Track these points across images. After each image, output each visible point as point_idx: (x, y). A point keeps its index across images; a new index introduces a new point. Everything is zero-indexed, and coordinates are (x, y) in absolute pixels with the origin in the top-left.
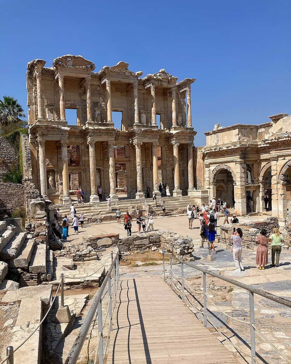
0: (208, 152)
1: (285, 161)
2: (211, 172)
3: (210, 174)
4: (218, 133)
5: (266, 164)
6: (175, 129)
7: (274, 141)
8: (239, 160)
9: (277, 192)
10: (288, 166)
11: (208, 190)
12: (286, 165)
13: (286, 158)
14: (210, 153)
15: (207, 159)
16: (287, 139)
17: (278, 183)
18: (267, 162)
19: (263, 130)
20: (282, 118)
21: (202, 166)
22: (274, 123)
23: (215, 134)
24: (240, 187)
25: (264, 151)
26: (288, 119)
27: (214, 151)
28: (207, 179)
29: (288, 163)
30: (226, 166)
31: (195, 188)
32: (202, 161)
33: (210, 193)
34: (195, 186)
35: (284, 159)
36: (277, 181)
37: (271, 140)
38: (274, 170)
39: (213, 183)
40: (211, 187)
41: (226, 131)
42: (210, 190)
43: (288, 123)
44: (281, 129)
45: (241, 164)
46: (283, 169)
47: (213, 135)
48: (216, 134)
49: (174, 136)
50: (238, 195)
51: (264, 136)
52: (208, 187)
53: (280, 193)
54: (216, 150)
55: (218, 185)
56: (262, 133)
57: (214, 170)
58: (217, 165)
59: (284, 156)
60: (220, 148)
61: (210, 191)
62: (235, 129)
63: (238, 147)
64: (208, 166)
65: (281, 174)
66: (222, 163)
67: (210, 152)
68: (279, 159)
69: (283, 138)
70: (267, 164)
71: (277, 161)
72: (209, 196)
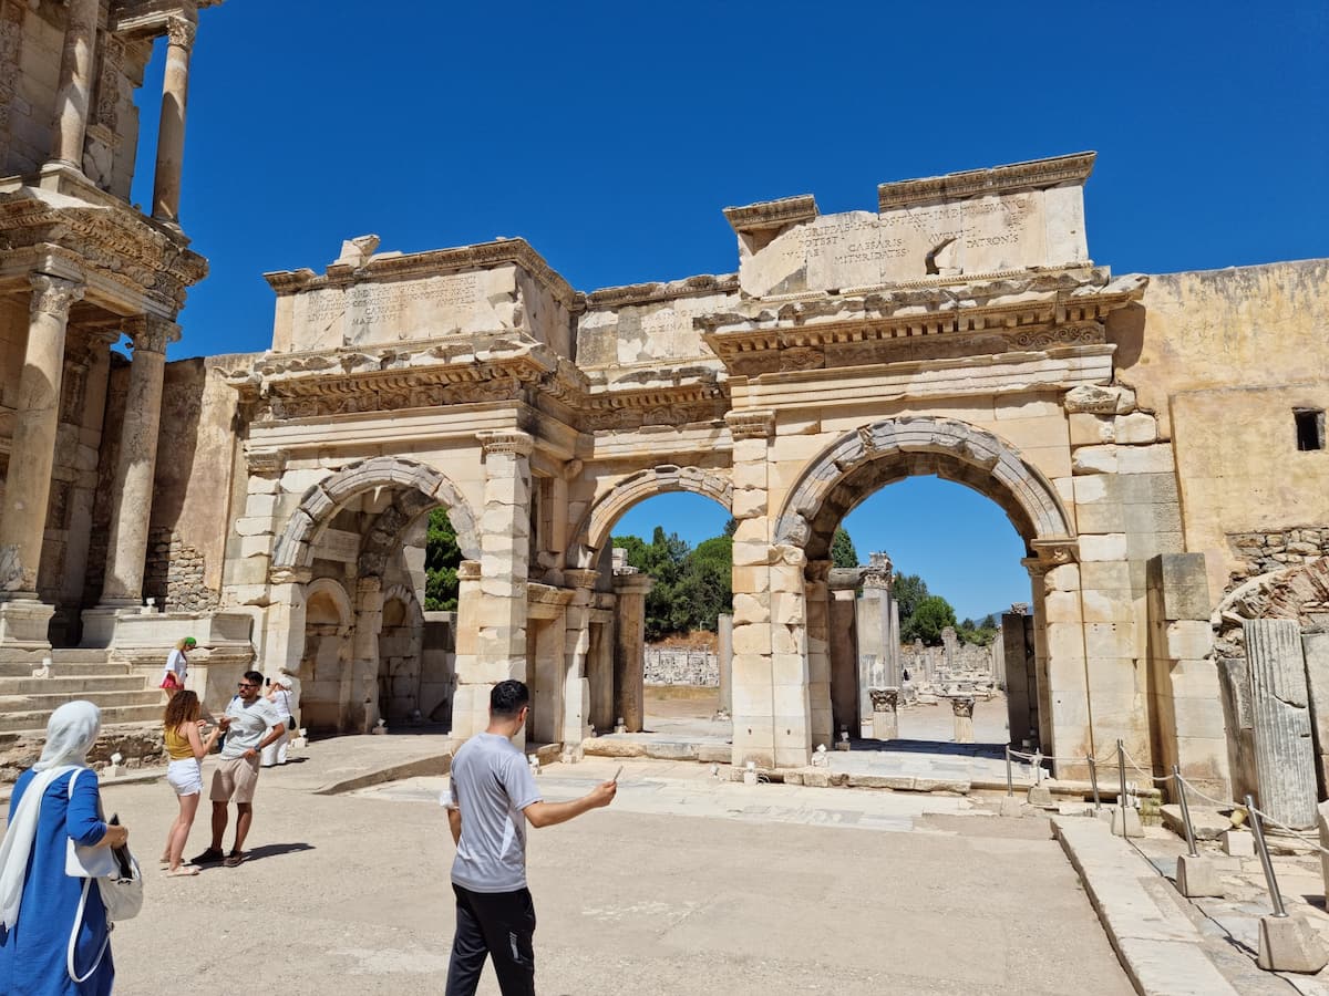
0: (288, 375)
1: (818, 443)
2: (293, 503)
3: (277, 515)
4: (367, 281)
5: (620, 485)
6: (66, 184)
7: (770, 325)
8: (514, 432)
9: (766, 611)
10: (838, 465)
11: (257, 613)
12: (828, 460)
13: (825, 424)
14: (298, 388)
15: (272, 426)
16: (860, 315)
17: (773, 559)
18: (620, 478)
19: (608, 318)
20: (803, 222)
21: (225, 467)
22: (747, 250)
23: (344, 287)
24: (506, 589)
25: (612, 420)
26: (843, 228)
27: (338, 370)
28: (257, 544)
29: (840, 450)
30: (413, 470)
31: (151, 601)
32: (225, 437)
33: (264, 631)
34: (154, 587)
35: (816, 431)
36: (771, 547)
37: (757, 320)
38: (750, 488)
39: (297, 569)
40: (283, 593)
41: (429, 275)
42: (266, 616)
43: (841, 248)
44: (800, 276)
45: (519, 456)
46: (806, 485)
47: (327, 292)
48: (350, 290)
49: (49, 226)
50: (490, 634)
51: (614, 347)
52: (258, 592)
53: (783, 619)
54: (355, 370)
55: (315, 586)
56: (600, 331)
57: (315, 489)
58: (336, 462)
59: (815, 416)
60: (387, 359)
61: (271, 619)
62: (491, 268)
63: (518, 353)
64: (270, 467)
65: (793, 507)
66: (379, 449)
67: (302, 381)
68: (780, 429)
69: (835, 313)
70: (625, 487)
71: (771, 437)
72: (258, 650)
